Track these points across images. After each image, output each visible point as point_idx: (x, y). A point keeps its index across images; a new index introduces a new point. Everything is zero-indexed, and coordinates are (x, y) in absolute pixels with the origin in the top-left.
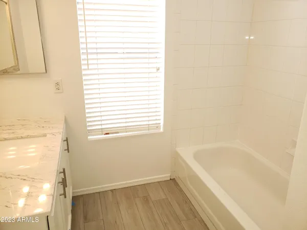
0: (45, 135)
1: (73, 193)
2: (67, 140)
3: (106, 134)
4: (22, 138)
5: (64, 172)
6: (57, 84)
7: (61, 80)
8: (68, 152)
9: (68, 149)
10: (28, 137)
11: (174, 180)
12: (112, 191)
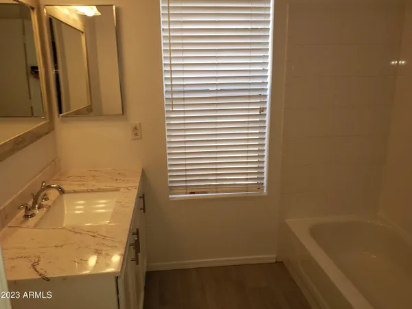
0: (117, 190)
1: (148, 267)
2: (143, 197)
3: (192, 193)
4: (93, 191)
5: (137, 233)
6: (135, 129)
7: (140, 124)
8: (144, 212)
9: (144, 209)
10: (99, 190)
11: (281, 263)
12: (197, 269)
